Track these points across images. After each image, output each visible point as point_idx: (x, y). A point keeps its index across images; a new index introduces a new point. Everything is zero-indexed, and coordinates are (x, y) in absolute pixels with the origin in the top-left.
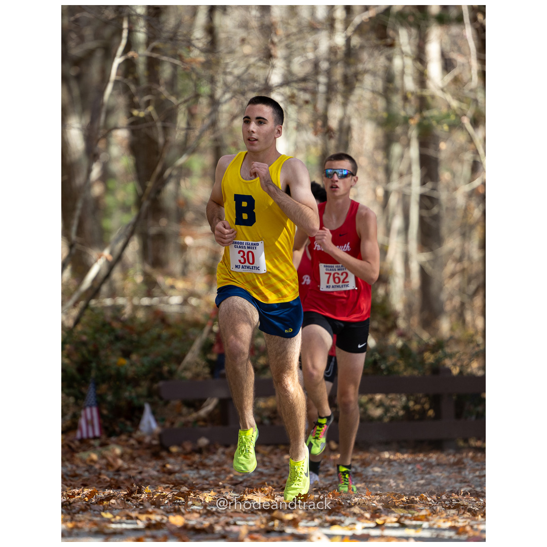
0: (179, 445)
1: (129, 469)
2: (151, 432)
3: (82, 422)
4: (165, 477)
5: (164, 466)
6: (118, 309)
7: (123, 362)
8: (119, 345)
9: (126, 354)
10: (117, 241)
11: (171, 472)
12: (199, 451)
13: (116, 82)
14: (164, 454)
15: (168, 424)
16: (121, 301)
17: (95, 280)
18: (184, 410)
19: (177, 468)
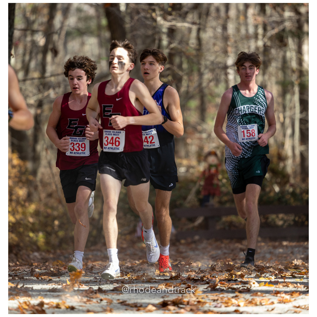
0: (185, 239)
3: (138, 229)
4: (178, 255)
5: (178, 249)
11: (182, 253)
12: (195, 242)
15: (180, 229)
18: (187, 222)
19: (184, 250)
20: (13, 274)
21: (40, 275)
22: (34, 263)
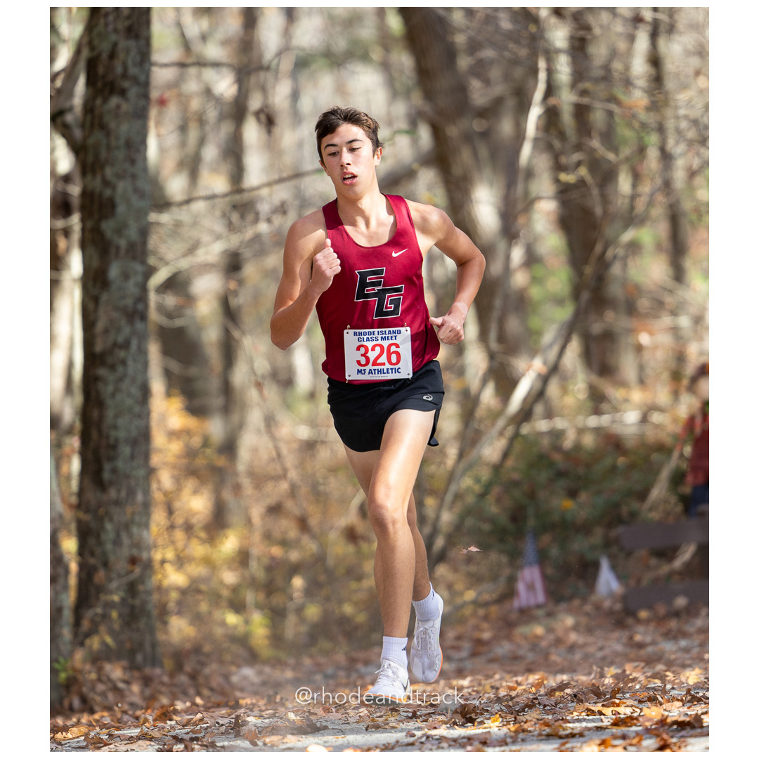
0: (649, 607)
1: (585, 645)
2: (611, 594)
3: (521, 587)
4: (633, 653)
5: (631, 638)
6: (557, 435)
7: (568, 504)
8: (562, 483)
9: (573, 494)
10: (551, 346)
11: (641, 646)
12: (677, 614)
13: (536, 140)
14: (630, 621)
15: (632, 582)
16: (560, 423)
17: (525, 400)
18: (653, 561)
19: (648, 639)
20: (187, 733)
21: (260, 732)
22: (243, 698)
